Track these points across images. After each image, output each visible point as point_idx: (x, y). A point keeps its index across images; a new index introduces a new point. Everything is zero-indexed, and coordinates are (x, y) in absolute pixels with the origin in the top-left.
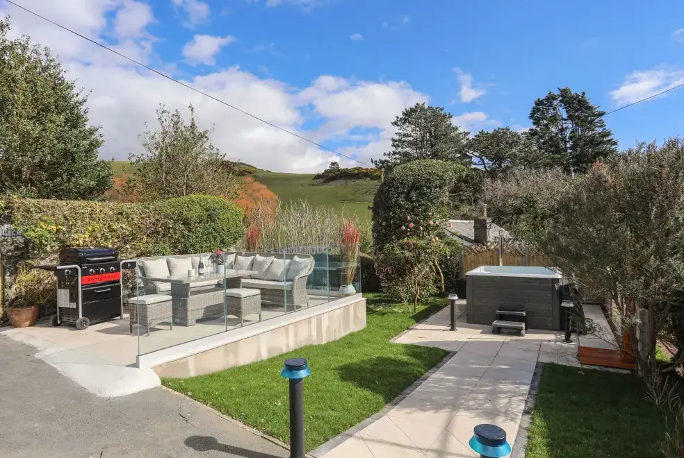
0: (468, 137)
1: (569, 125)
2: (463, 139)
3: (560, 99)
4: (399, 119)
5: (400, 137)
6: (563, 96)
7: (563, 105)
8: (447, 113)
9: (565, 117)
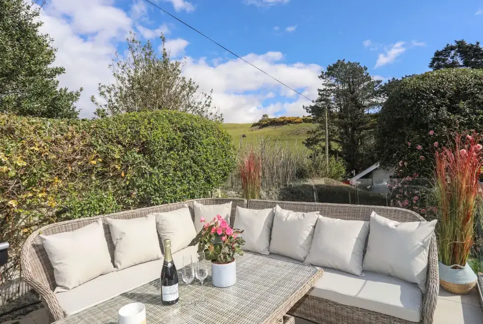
0: (381, 84)
2: (376, 86)
3: (457, 49)
4: (324, 74)
5: (324, 87)
6: (459, 47)
7: (459, 54)
8: (363, 67)
9: (461, 64)
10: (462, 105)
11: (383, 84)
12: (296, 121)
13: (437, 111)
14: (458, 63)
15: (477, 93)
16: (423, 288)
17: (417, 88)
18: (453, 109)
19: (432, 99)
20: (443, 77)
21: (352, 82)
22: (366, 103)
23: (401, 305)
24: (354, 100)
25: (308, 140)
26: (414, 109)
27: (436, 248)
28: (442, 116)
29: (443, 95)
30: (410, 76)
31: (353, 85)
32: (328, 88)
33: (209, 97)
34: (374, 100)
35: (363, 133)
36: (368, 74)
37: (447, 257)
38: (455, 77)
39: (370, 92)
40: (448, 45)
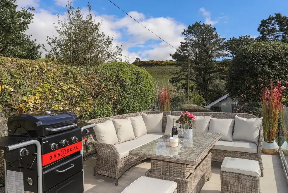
0: (225, 41)
1: (280, 34)
2: (222, 42)
3: (276, 19)
4: (186, 31)
5: (186, 41)
6: (277, 18)
7: (277, 23)
8: (213, 27)
9: (278, 29)
10: (276, 64)
11: (226, 41)
12: (161, 64)
13: (263, 67)
14: (276, 29)
15: (284, 58)
16: (257, 144)
17: (252, 53)
18: (271, 66)
19: (260, 60)
20: (266, 47)
21: (206, 38)
22: (214, 54)
23: (250, 147)
24: (206, 51)
25: (172, 79)
26: (251, 65)
27: (262, 129)
28: (265, 70)
29: (266, 58)
30: (245, 36)
31: (206, 40)
32: (188, 42)
33: (120, 49)
34: (220, 52)
35: (211, 75)
36: (216, 33)
37: (266, 138)
38: (273, 48)
39: (217, 46)
40: (270, 16)
